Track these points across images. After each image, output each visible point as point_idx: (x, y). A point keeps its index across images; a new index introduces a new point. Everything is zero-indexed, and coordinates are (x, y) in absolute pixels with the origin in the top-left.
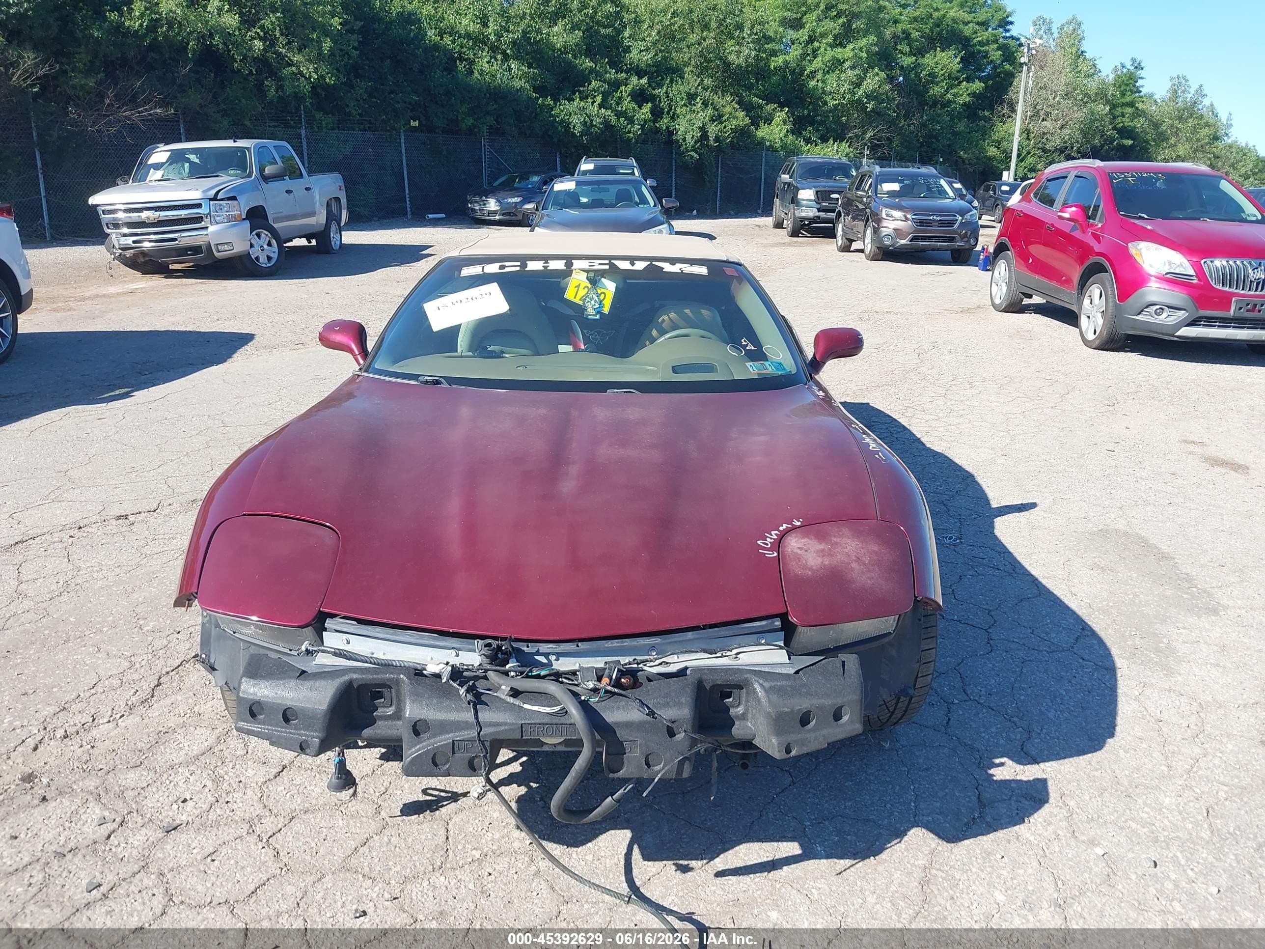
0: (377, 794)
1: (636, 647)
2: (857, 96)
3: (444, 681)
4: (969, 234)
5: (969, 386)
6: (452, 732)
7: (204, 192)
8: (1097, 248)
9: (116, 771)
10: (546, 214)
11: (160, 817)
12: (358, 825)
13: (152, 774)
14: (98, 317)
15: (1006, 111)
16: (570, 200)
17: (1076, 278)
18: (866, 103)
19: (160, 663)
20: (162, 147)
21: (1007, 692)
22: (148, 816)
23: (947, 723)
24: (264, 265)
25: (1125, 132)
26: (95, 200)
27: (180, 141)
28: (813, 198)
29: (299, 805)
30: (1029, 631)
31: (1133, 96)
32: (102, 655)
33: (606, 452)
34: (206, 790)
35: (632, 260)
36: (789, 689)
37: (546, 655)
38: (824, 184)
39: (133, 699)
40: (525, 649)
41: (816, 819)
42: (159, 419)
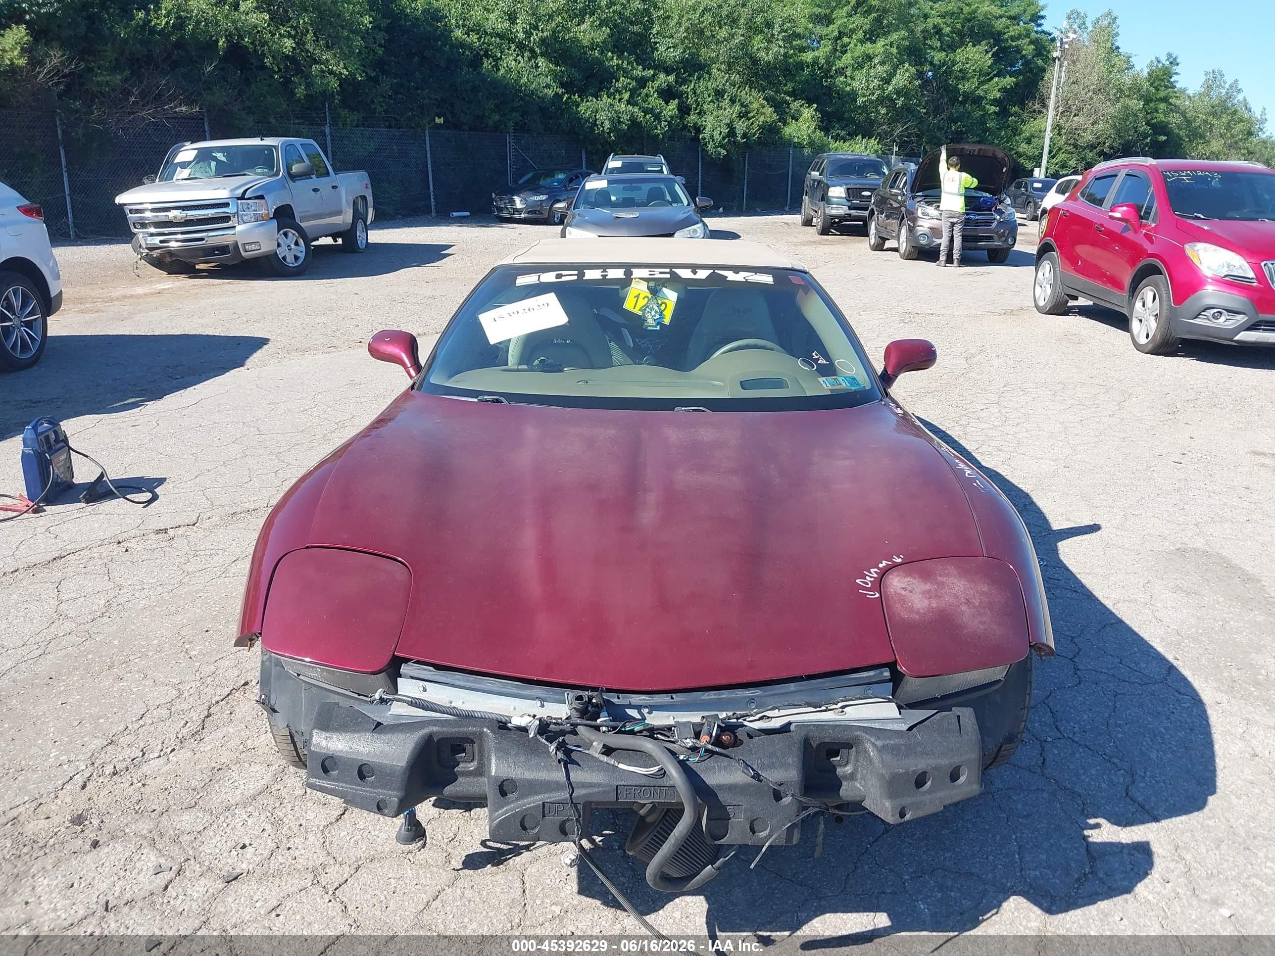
0: (446, 840)
1: (733, 699)
2: (887, 92)
3: (531, 736)
4: (1006, 234)
5: (1021, 393)
6: (541, 793)
7: (232, 191)
8: (1150, 248)
9: (169, 813)
10: (577, 213)
11: (219, 865)
12: (429, 876)
13: (208, 816)
14: (127, 318)
15: (1037, 107)
16: (601, 199)
17: (1127, 281)
18: (895, 99)
19: (209, 691)
20: (188, 145)
21: (1102, 729)
22: (207, 863)
23: (1043, 763)
24: (291, 265)
25: (1160, 128)
26: (121, 199)
27: (204, 139)
28: (844, 196)
29: (364, 852)
30: (1117, 660)
31: (1167, 92)
32: (149, 682)
33: (684, 478)
34: (266, 834)
35: (694, 268)
36: (903, 748)
37: (639, 708)
38: (855, 181)
39: (184, 731)
40: (615, 700)
41: (914, 872)
42: (194, 426)
